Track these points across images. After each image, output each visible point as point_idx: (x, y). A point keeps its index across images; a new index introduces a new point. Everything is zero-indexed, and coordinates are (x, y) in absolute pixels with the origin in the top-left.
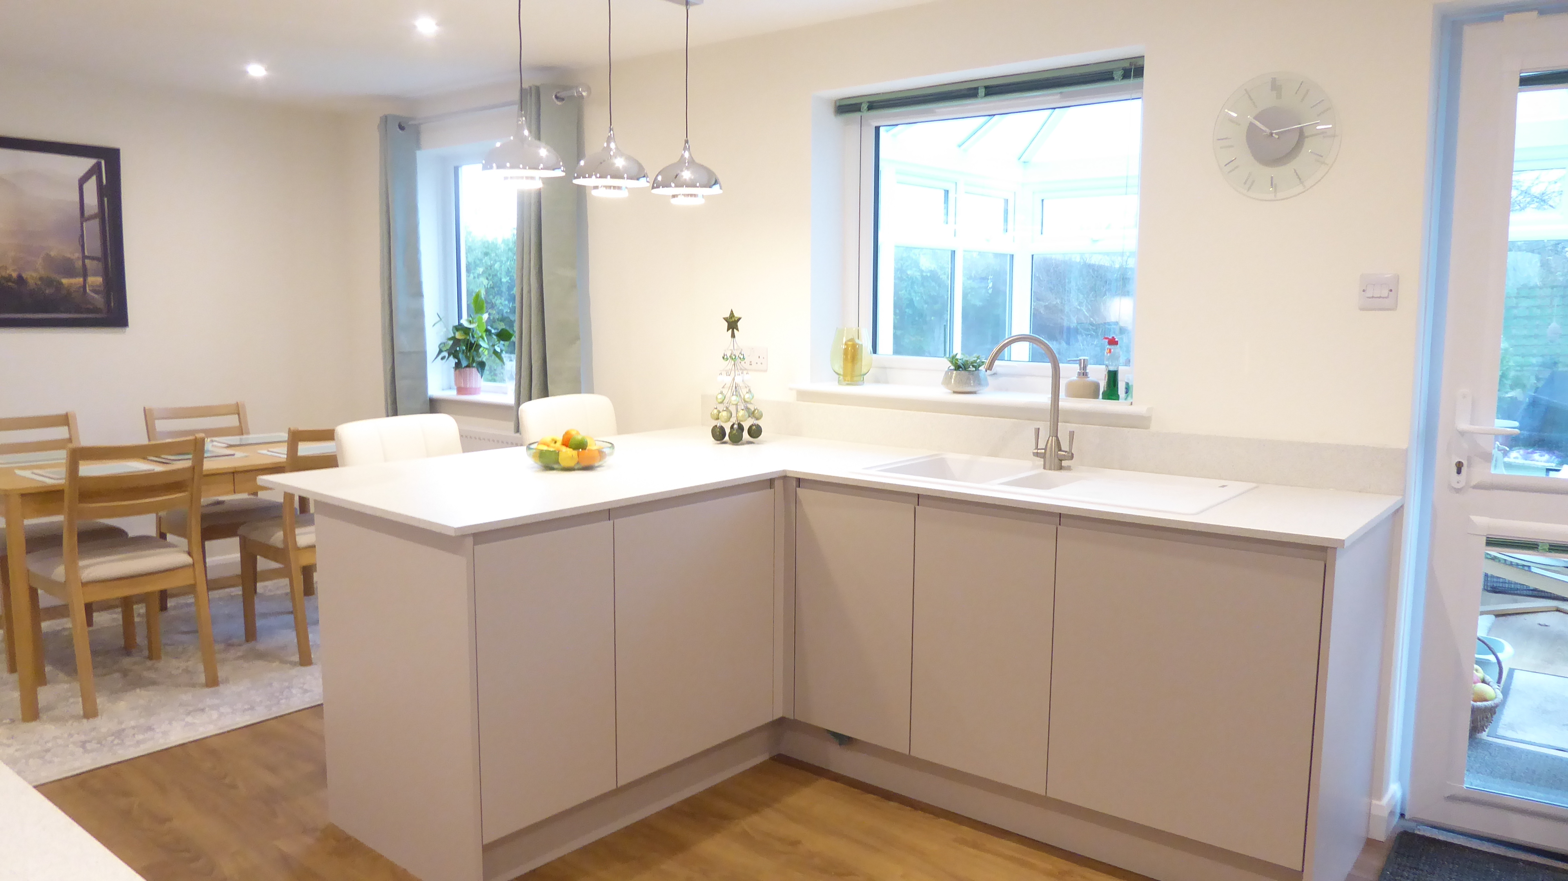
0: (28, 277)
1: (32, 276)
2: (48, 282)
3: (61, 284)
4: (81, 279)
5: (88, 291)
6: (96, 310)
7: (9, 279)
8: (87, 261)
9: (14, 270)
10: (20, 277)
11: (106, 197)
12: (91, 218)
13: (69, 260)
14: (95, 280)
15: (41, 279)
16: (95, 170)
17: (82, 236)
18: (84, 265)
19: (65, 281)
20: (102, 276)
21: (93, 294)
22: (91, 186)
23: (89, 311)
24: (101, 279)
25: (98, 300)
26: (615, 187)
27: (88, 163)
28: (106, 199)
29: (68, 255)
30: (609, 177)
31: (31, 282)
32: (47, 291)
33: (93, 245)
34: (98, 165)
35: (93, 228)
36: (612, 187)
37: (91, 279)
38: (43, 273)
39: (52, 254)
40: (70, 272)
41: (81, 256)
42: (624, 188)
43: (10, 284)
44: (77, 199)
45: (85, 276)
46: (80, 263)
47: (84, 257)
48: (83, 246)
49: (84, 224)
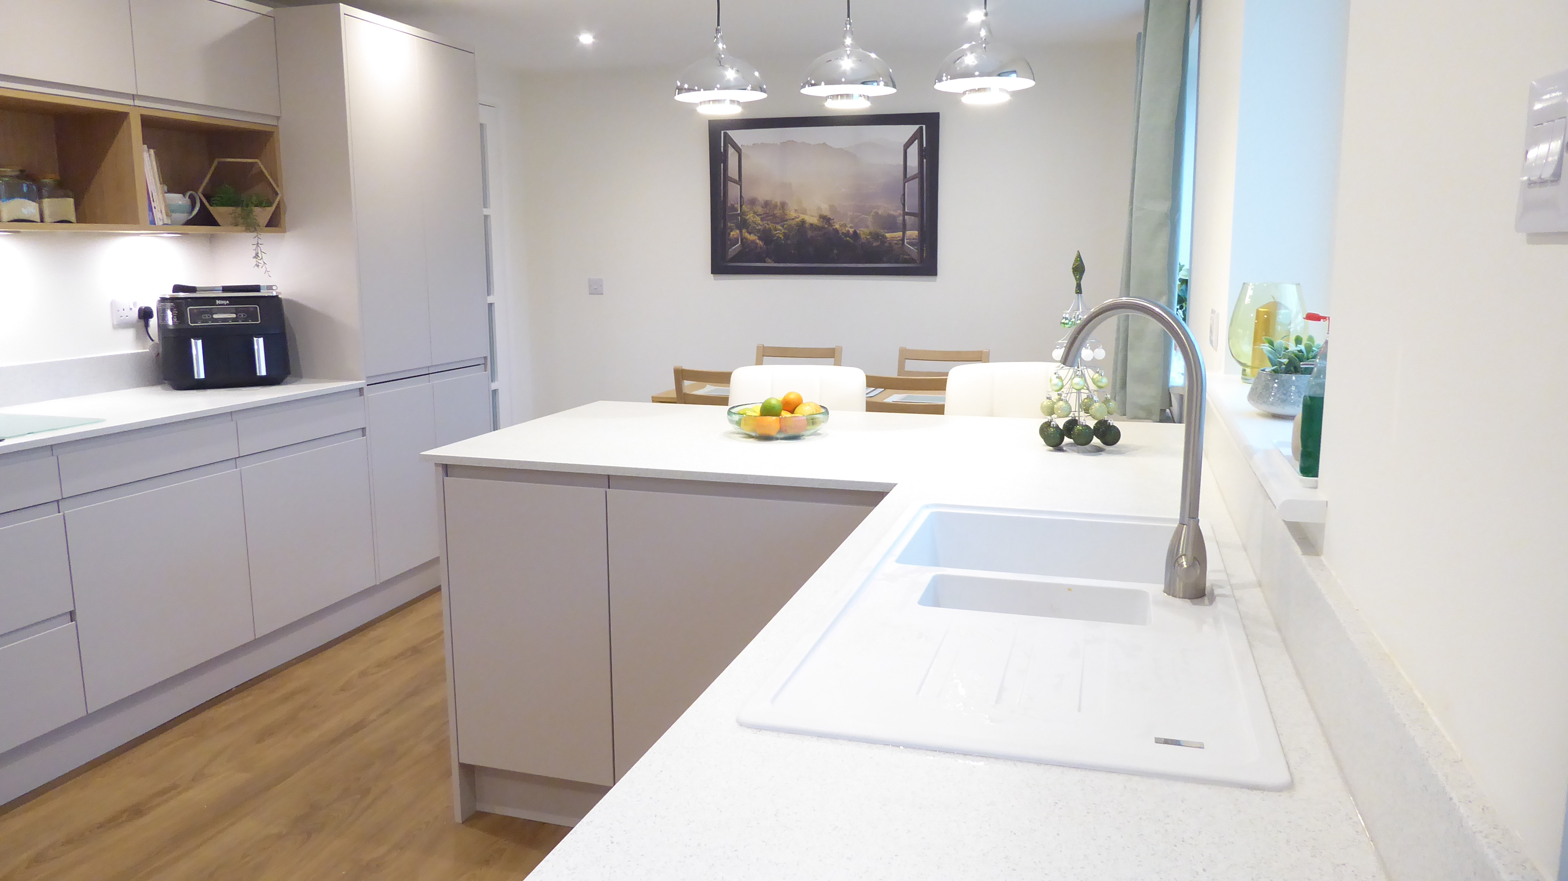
0: (861, 232)
1: (863, 232)
2: (876, 236)
3: (884, 237)
4: (901, 233)
5: (905, 243)
6: (912, 261)
7: (847, 234)
8: (906, 217)
9: (851, 227)
10: (855, 232)
11: (925, 159)
12: (913, 178)
13: (894, 218)
14: (913, 234)
15: (871, 233)
16: (918, 135)
17: (904, 195)
18: (904, 220)
19: (888, 235)
20: (918, 231)
21: (907, 245)
22: (914, 150)
23: (906, 261)
24: (917, 232)
25: (913, 250)
26: (844, 95)
27: (912, 129)
28: (925, 160)
29: (892, 212)
30: (823, 83)
31: (863, 236)
32: (874, 245)
33: (913, 203)
34: (921, 128)
35: (913, 186)
36: (839, 96)
37: (908, 233)
38: (872, 228)
39: (880, 212)
40: (892, 228)
41: (902, 212)
42: (856, 95)
43: (848, 239)
44: (902, 163)
45: (904, 229)
46: (901, 218)
47: (905, 214)
48: (904, 205)
49: (906, 184)
